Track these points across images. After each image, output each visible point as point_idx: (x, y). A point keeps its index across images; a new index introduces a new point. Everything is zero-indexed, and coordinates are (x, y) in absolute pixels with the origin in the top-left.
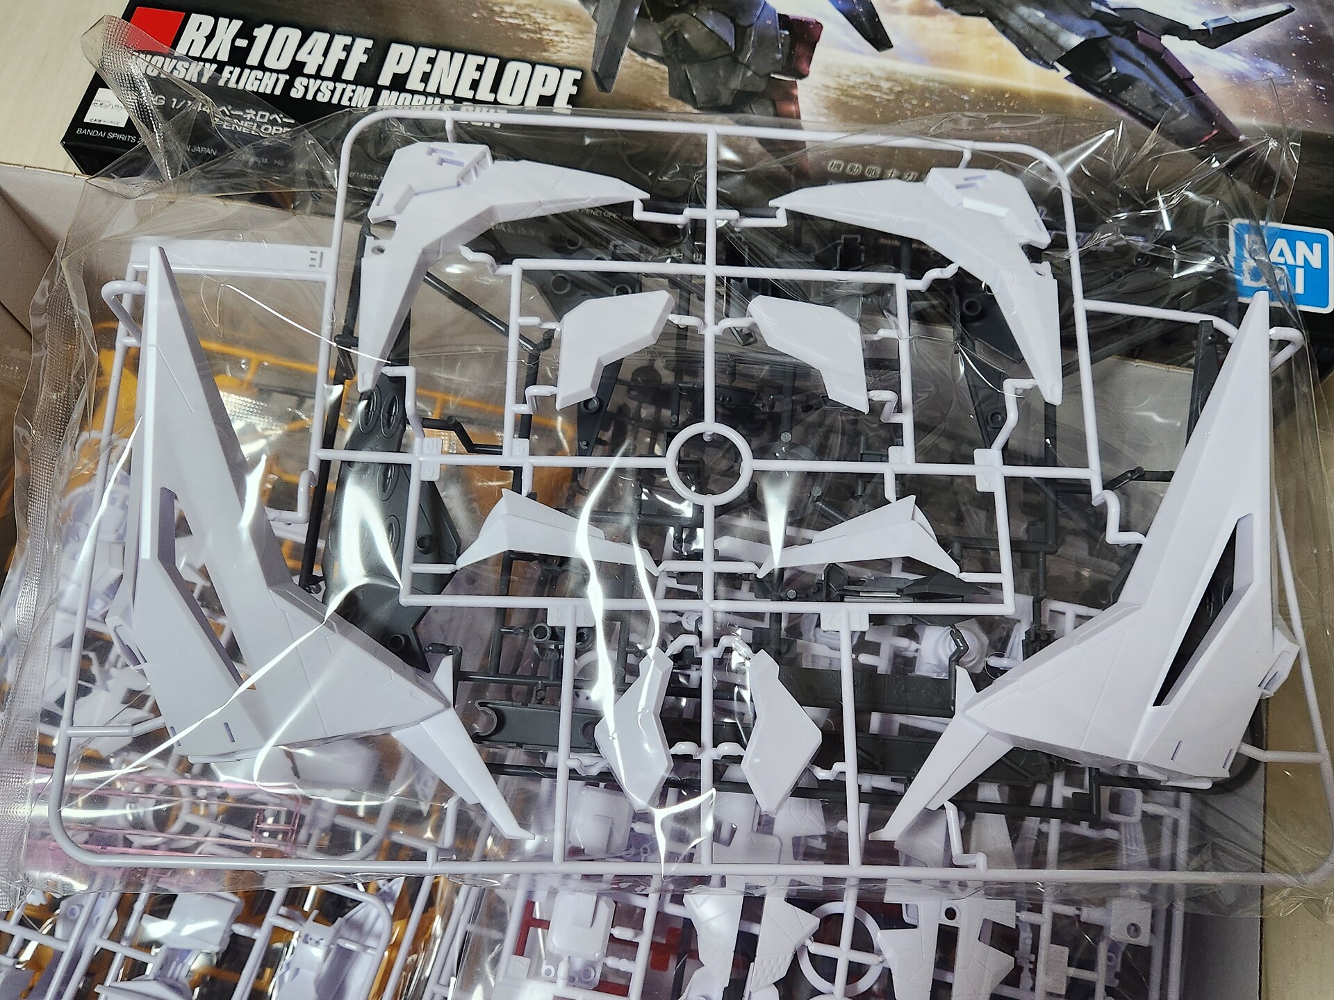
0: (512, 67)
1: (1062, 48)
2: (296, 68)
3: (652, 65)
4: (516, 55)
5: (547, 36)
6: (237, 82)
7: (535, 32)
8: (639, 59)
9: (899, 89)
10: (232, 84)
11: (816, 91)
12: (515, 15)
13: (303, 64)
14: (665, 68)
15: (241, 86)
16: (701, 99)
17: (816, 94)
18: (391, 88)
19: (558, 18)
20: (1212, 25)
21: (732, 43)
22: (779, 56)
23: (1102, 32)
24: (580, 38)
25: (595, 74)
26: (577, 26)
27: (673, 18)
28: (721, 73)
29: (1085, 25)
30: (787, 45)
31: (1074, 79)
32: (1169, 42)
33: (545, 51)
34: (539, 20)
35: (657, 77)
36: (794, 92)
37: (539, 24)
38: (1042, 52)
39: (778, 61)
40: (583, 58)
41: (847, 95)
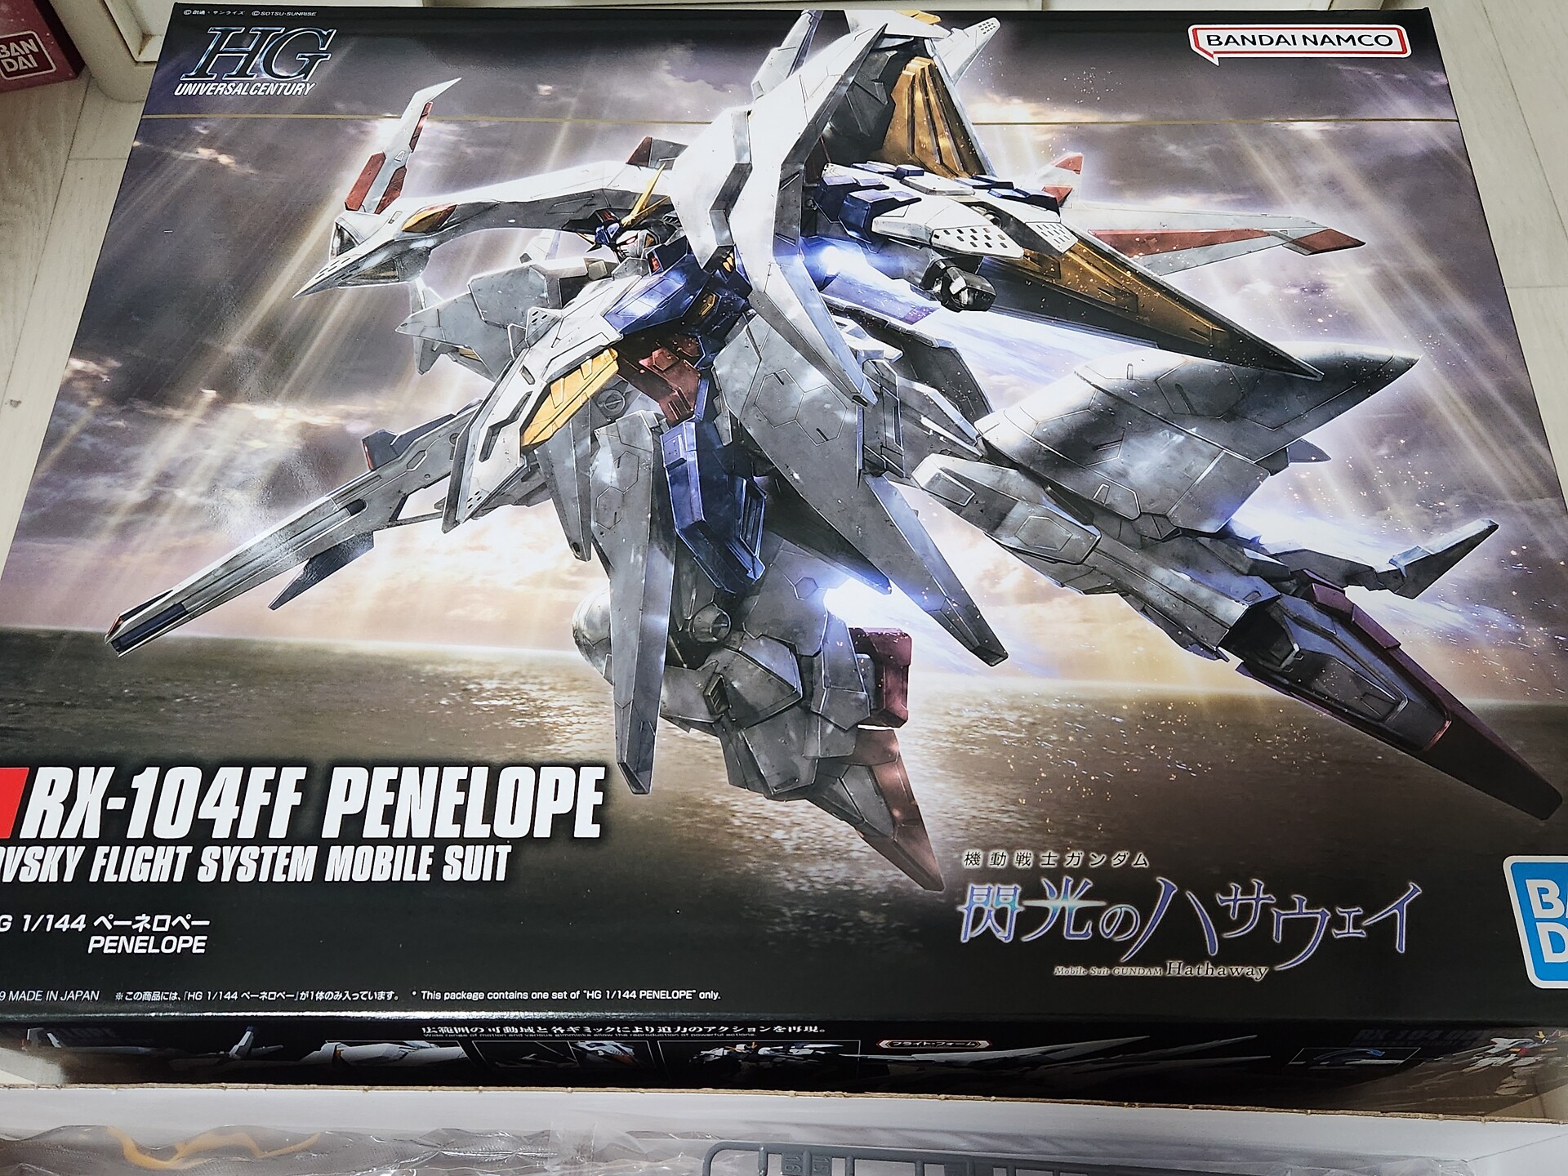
0: (507, 776)
1: (1222, 623)
2: (201, 833)
3: (699, 739)
4: (510, 756)
5: (549, 719)
6: (117, 871)
7: (531, 715)
8: (680, 731)
9: (1030, 720)
10: (110, 877)
11: (921, 742)
12: (500, 692)
13: (211, 823)
14: (715, 741)
15: (123, 878)
16: (773, 782)
17: (923, 746)
18: (341, 841)
19: (559, 686)
20: (1402, 564)
21: (797, 684)
22: (863, 695)
23: (1268, 592)
24: (593, 714)
25: (623, 765)
26: (586, 695)
27: (713, 659)
28: (792, 734)
29: (1244, 585)
30: (871, 674)
31: (1250, 668)
32: (1356, 594)
33: (550, 742)
34: (533, 695)
35: (707, 757)
36: (895, 748)
37: (534, 701)
38: (1198, 634)
39: (864, 703)
40: (602, 745)
41: (966, 742)
